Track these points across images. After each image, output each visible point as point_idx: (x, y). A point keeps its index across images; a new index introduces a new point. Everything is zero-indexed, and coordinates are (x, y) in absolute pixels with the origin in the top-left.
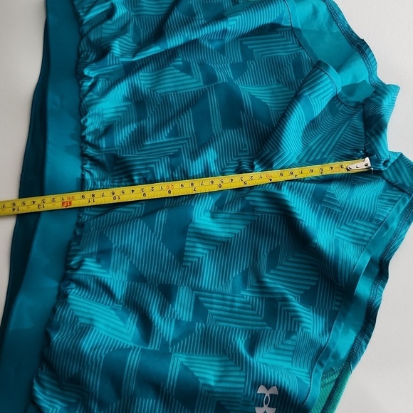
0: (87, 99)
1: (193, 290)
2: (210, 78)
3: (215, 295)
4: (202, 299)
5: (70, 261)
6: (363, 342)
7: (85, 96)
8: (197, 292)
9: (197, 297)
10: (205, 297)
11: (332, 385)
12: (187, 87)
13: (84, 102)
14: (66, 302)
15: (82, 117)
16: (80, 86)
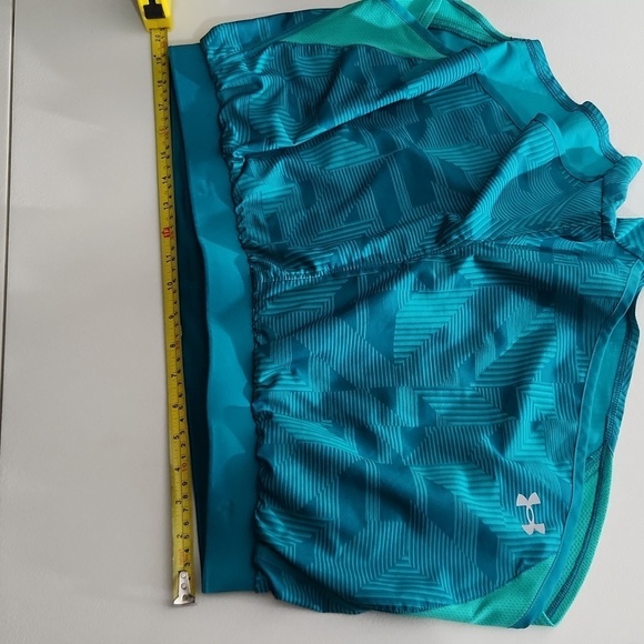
0: (240, 182)
1: (414, 389)
2: (388, 146)
3: (441, 392)
4: (426, 398)
5: (259, 377)
6: (616, 420)
7: (237, 179)
8: (419, 392)
9: (420, 397)
10: (429, 395)
11: (597, 476)
12: (359, 159)
13: (237, 187)
14: (272, 423)
15: (236, 205)
16: (230, 168)
